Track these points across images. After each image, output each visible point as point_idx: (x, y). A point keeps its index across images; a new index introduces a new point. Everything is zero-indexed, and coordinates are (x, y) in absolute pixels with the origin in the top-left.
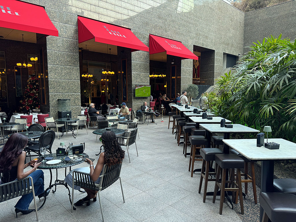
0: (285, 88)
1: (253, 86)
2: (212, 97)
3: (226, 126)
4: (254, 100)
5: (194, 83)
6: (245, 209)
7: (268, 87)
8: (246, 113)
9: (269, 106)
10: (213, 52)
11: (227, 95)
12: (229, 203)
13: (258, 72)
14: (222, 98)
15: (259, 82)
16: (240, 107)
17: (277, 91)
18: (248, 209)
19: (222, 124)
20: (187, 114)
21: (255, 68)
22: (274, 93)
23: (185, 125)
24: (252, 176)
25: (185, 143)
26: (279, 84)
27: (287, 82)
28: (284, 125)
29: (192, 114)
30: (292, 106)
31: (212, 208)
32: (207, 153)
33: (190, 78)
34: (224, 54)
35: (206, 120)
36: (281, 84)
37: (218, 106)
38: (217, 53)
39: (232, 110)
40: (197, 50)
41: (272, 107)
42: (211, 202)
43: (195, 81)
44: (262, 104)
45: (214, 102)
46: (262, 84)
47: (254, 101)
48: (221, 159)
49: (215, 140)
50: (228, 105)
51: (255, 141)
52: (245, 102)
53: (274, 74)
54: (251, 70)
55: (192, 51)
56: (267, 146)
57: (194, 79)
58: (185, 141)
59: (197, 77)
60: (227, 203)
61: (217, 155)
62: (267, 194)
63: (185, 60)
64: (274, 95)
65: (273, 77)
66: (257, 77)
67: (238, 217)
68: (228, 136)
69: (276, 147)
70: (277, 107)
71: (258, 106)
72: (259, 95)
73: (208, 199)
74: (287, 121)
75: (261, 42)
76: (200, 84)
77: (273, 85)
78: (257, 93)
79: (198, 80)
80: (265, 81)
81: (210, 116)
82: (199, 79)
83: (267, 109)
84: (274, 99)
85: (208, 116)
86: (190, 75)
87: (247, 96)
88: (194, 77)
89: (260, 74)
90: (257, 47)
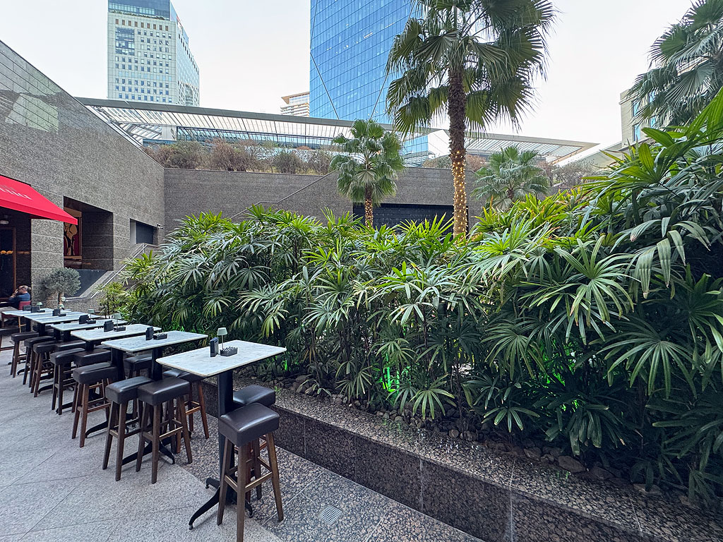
0: (233, 278)
1: (192, 276)
2: (115, 291)
3: (155, 338)
4: (194, 294)
5: (66, 266)
6: (193, 453)
7: (213, 276)
8: (184, 314)
9: (216, 300)
10: (109, 215)
11: (147, 288)
12: (166, 458)
13: (197, 256)
14: (138, 293)
15: (200, 270)
16: (172, 305)
17: (223, 281)
18: (197, 451)
19: (149, 335)
20: (62, 327)
21: (193, 251)
22: (221, 284)
23: (54, 349)
24: (199, 400)
25: (57, 386)
26: (226, 274)
27: (235, 271)
28: (236, 322)
29: (77, 325)
30: (244, 299)
31: (137, 481)
32: (121, 391)
33: (57, 255)
34: (132, 221)
35: (112, 334)
36: (229, 274)
37: (131, 306)
38: (118, 217)
39: (158, 310)
40: (70, 205)
41: (220, 302)
42: (133, 472)
43: (70, 263)
44: (205, 299)
45: (119, 300)
46: (204, 272)
47: (195, 296)
48: (150, 392)
49: (132, 364)
50: (149, 303)
51: (207, 350)
52: (180, 296)
53: (219, 261)
54: (187, 254)
55: (62, 207)
56: (223, 353)
57: (66, 257)
58: (56, 382)
59: (72, 255)
60: (163, 460)
61: (142, 388)
62: (229, 415)
63: (42, 220)
64: (219, 286)
65: (218, 264)
66: (197, 264)
67: (184, 471)
68: (159, 352)
69: (234, 352)
70: (225, 301)
71: (200, 303)
72: (200, 287)
73: (125, 470)
74: (238, 317)
75: (197, 216)
76: (81, 267)
77: (218, 276)
78: (198, 284)
79: (78, 260)
80: (207, 269)
81: (119, 325)
82: (80, 257)
83: (213, 305)
84: (220, 292)
85: (116, 325)
86: (56, 250)
87: (184, 289)
88: (65, 254)
89: (200, 259)
90: (192, 223)
